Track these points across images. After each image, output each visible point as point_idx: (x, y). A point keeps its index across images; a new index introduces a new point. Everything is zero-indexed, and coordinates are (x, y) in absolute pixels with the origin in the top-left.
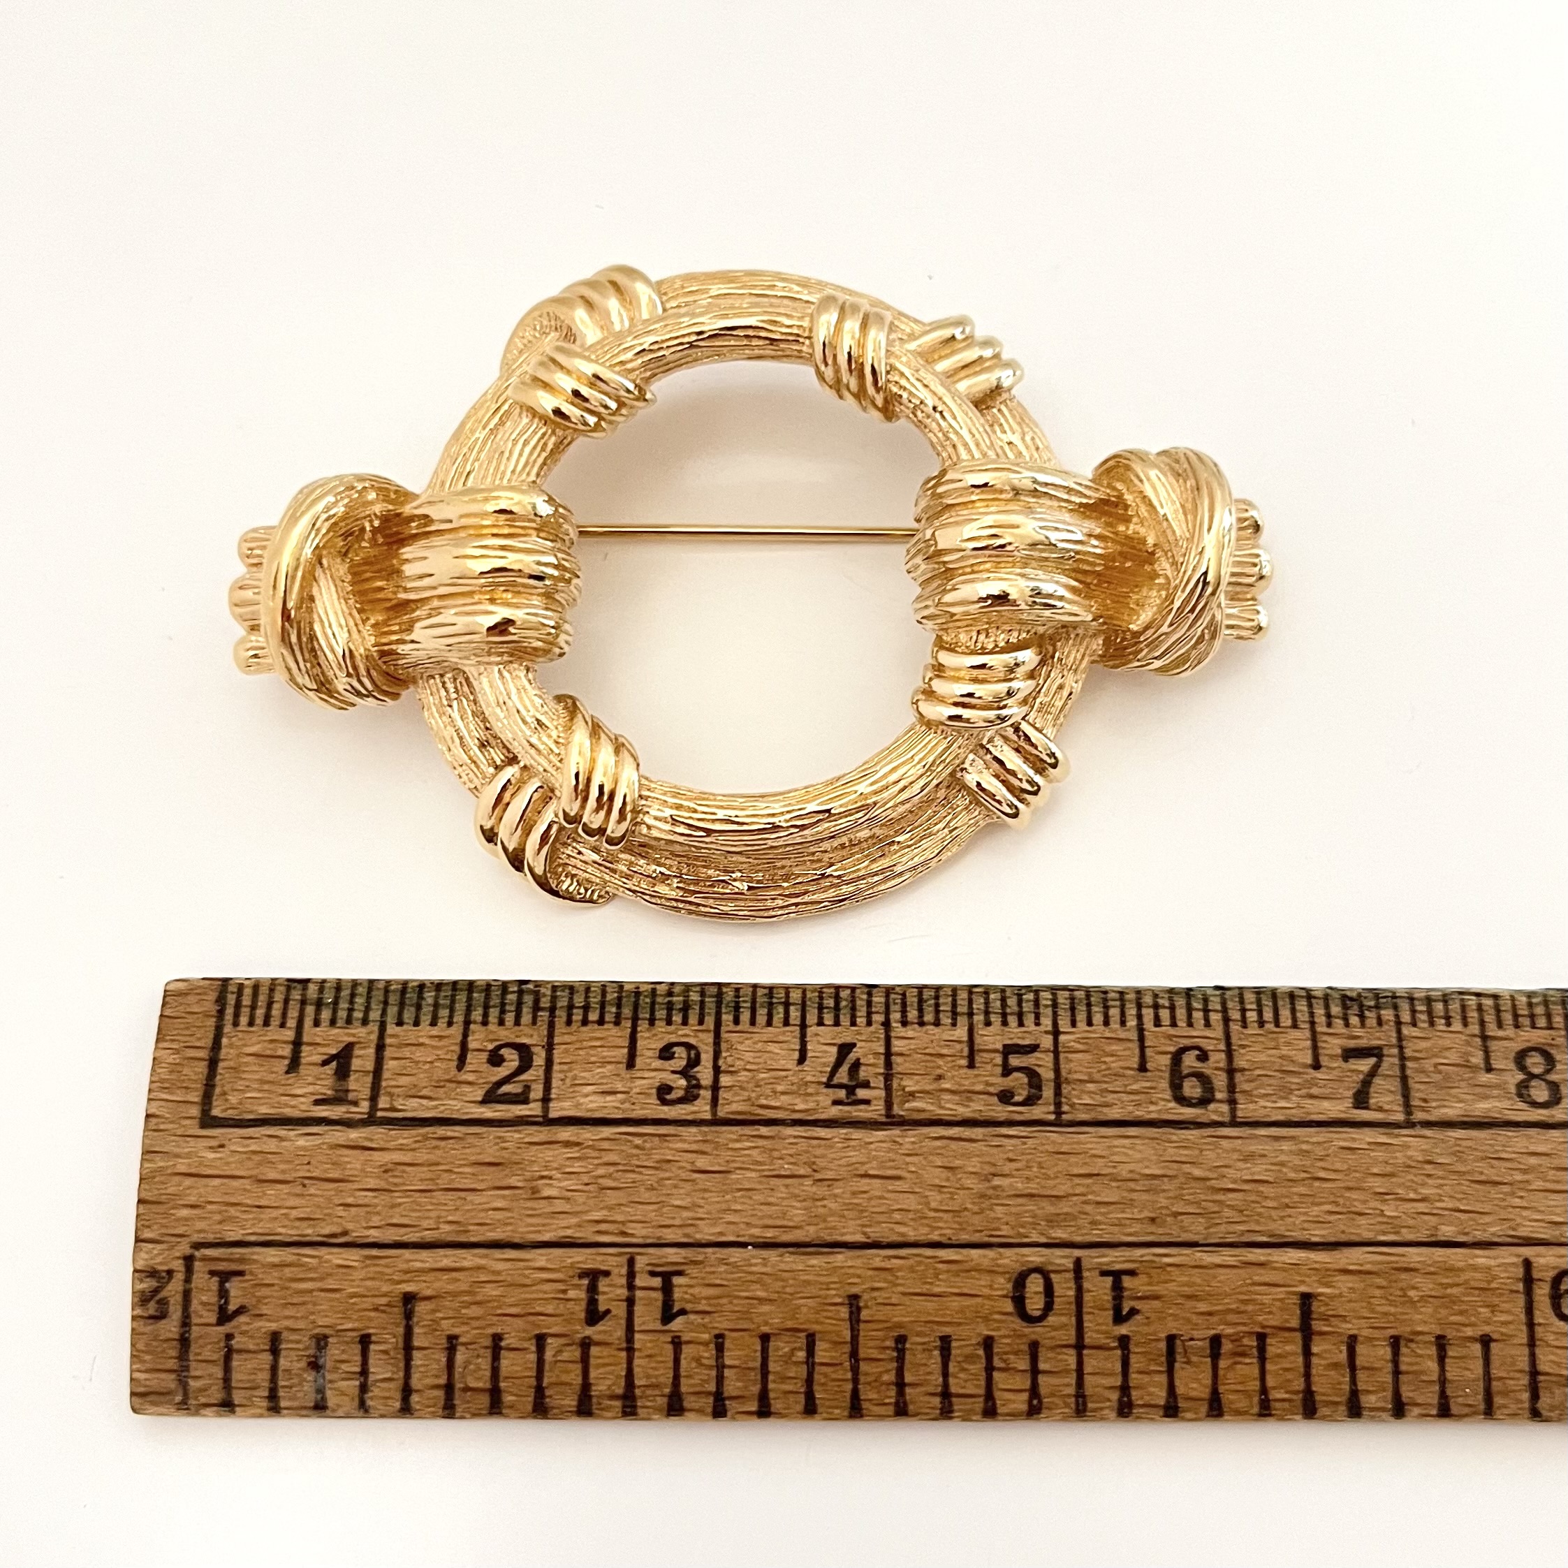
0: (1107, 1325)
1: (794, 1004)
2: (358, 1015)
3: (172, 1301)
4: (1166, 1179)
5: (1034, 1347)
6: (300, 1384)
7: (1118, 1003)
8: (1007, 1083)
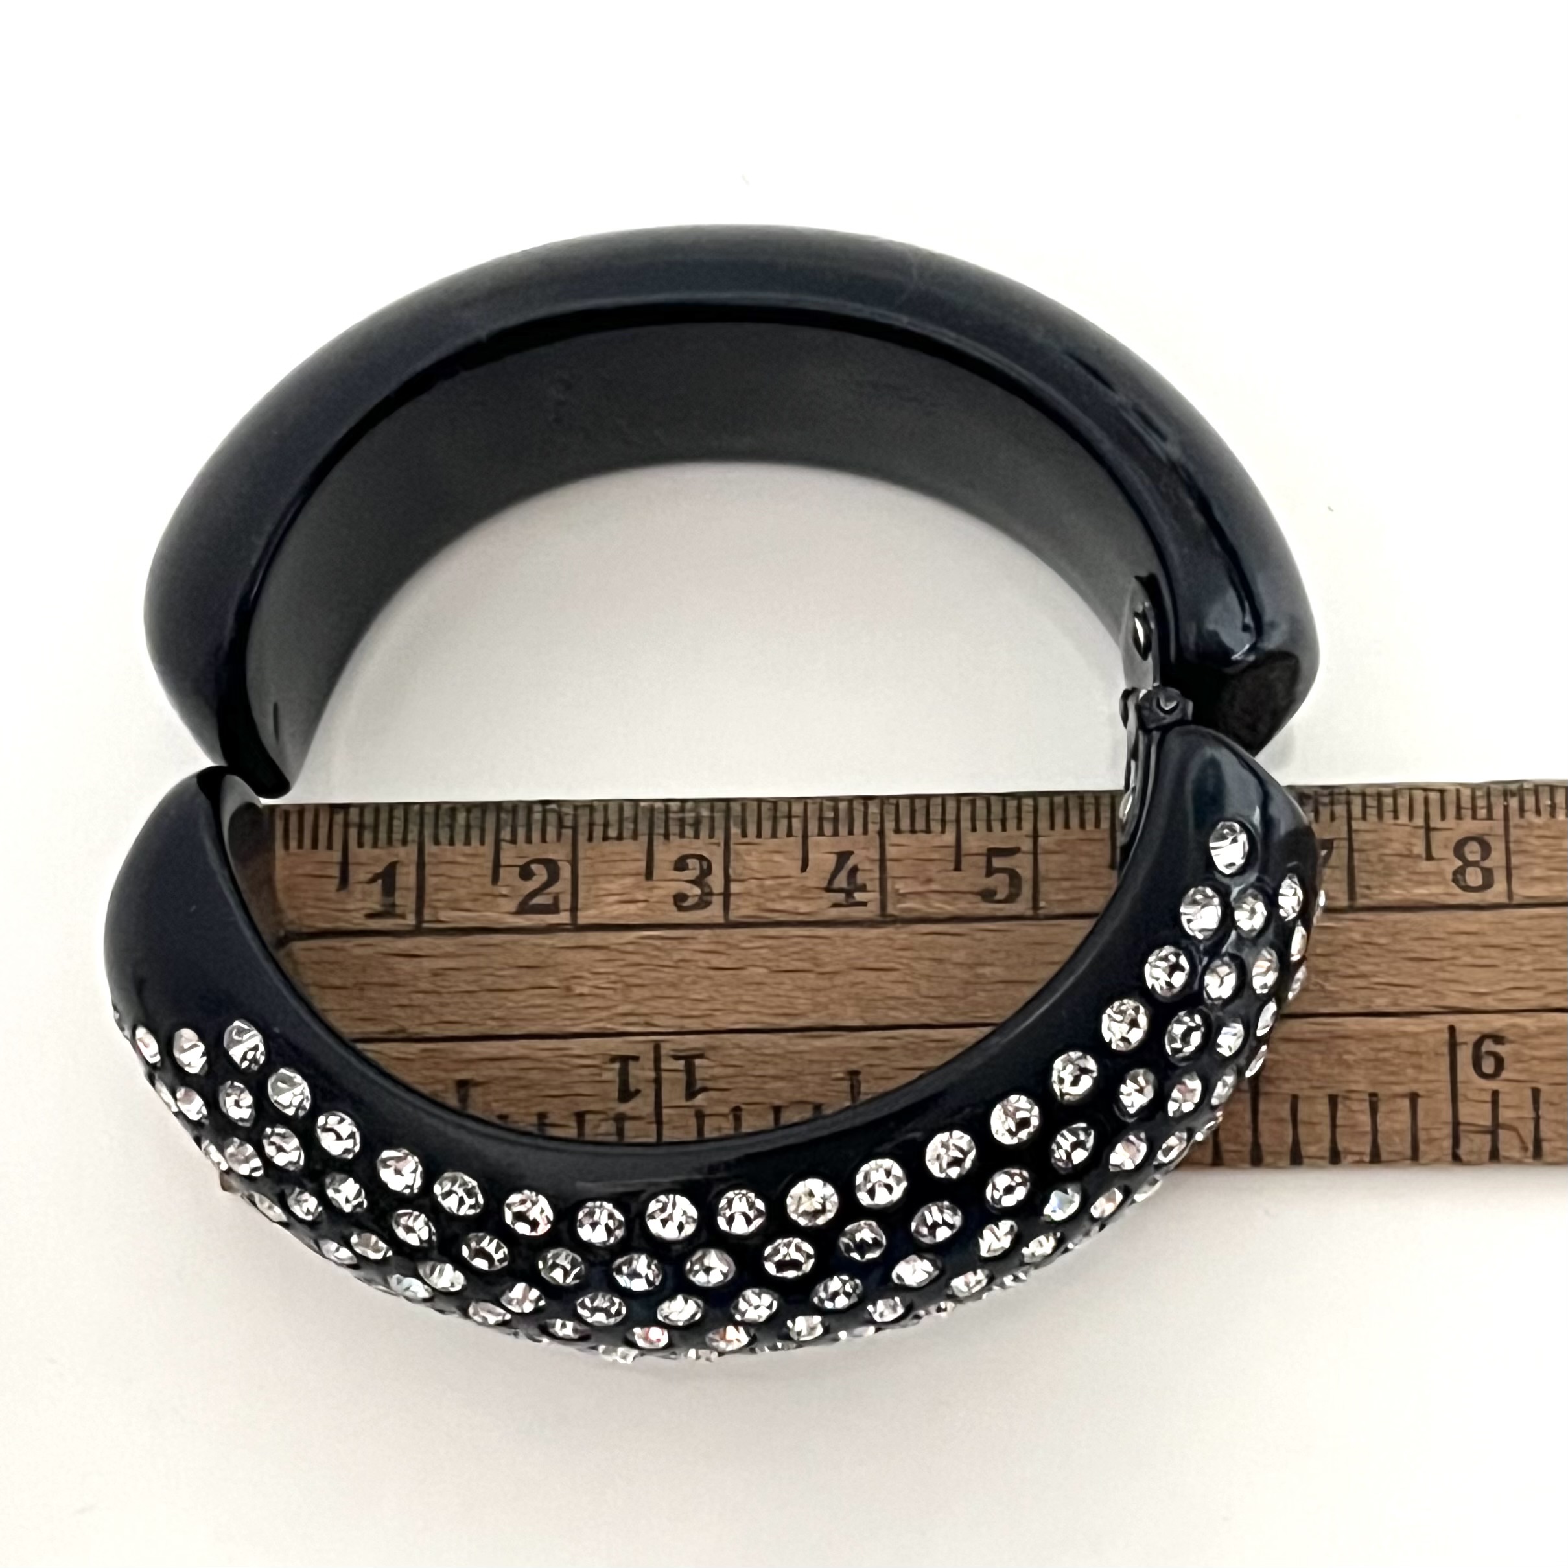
1: (796, 817)
2: (397, 836)
7: (1093, 806)
8: (991, 882)
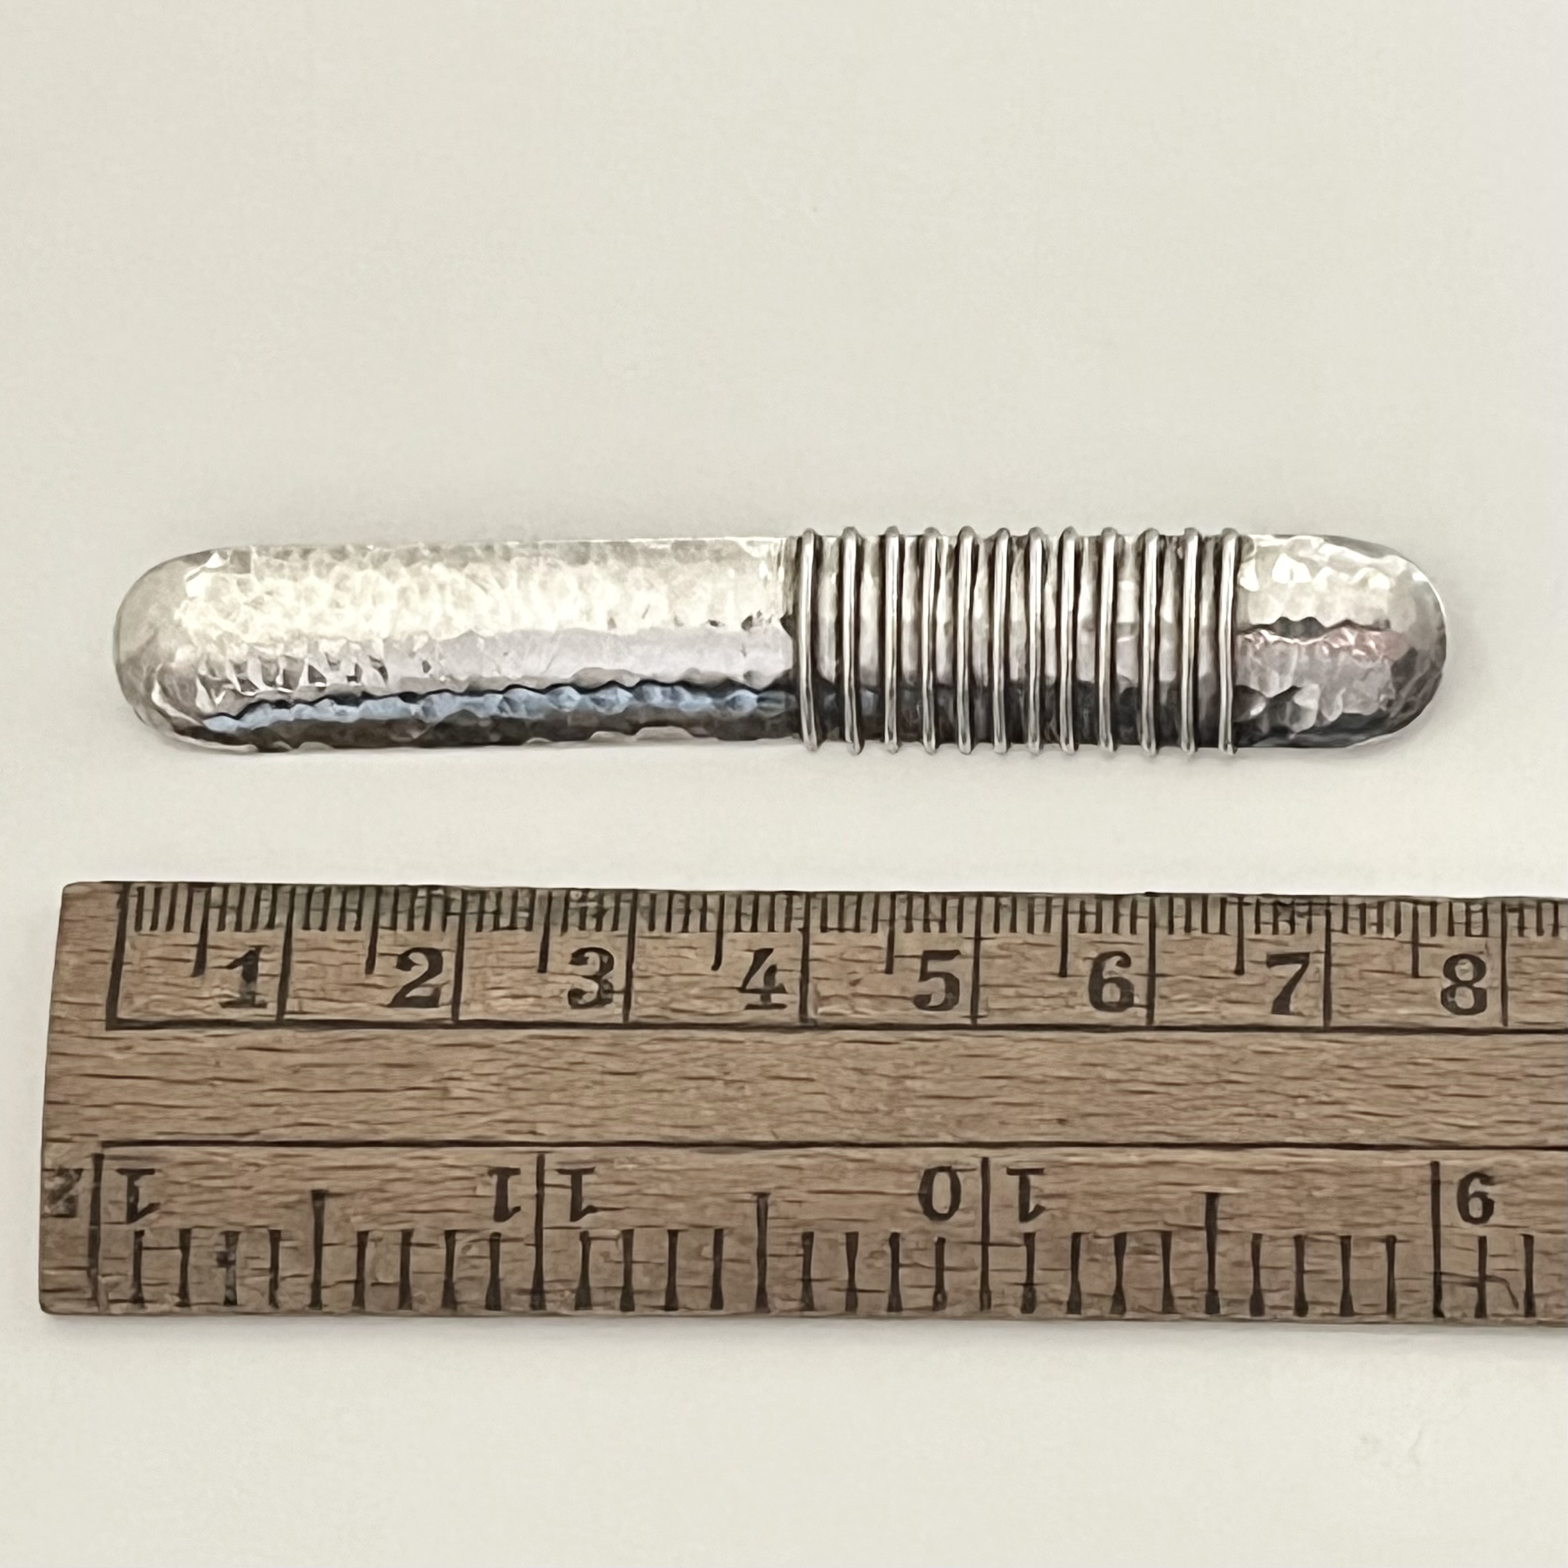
0: (1012, 1222)
1: (712, 911)
2: (264, 919)
3: (81, 1199)
4: (1077, 1082)
5: (940, 1245)
6: (211, 1280)
7: (1043, 908)
8: (925, 987)
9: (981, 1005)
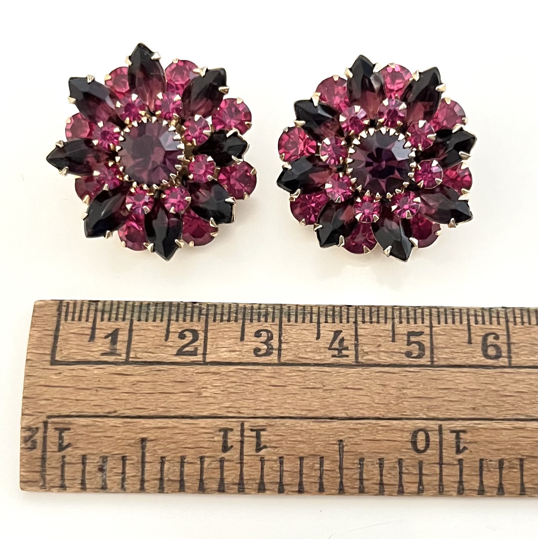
0: (453, 454)
1: (315, 313)
2: (121, 316)
3: (38, 441)
4: (479, 391)
5: (421, 463)
6: (95, 478)
7: (459, 314)
8: (410, 348)
9: (434, 356)
